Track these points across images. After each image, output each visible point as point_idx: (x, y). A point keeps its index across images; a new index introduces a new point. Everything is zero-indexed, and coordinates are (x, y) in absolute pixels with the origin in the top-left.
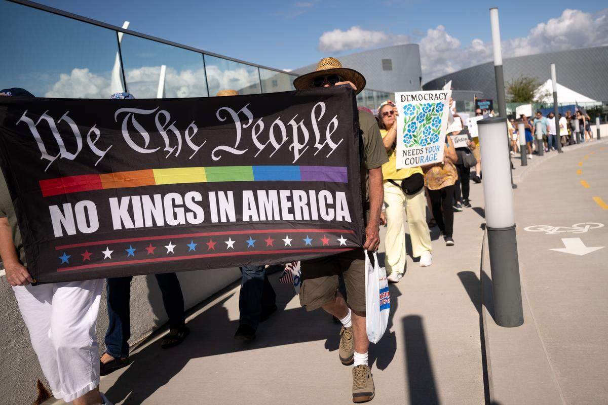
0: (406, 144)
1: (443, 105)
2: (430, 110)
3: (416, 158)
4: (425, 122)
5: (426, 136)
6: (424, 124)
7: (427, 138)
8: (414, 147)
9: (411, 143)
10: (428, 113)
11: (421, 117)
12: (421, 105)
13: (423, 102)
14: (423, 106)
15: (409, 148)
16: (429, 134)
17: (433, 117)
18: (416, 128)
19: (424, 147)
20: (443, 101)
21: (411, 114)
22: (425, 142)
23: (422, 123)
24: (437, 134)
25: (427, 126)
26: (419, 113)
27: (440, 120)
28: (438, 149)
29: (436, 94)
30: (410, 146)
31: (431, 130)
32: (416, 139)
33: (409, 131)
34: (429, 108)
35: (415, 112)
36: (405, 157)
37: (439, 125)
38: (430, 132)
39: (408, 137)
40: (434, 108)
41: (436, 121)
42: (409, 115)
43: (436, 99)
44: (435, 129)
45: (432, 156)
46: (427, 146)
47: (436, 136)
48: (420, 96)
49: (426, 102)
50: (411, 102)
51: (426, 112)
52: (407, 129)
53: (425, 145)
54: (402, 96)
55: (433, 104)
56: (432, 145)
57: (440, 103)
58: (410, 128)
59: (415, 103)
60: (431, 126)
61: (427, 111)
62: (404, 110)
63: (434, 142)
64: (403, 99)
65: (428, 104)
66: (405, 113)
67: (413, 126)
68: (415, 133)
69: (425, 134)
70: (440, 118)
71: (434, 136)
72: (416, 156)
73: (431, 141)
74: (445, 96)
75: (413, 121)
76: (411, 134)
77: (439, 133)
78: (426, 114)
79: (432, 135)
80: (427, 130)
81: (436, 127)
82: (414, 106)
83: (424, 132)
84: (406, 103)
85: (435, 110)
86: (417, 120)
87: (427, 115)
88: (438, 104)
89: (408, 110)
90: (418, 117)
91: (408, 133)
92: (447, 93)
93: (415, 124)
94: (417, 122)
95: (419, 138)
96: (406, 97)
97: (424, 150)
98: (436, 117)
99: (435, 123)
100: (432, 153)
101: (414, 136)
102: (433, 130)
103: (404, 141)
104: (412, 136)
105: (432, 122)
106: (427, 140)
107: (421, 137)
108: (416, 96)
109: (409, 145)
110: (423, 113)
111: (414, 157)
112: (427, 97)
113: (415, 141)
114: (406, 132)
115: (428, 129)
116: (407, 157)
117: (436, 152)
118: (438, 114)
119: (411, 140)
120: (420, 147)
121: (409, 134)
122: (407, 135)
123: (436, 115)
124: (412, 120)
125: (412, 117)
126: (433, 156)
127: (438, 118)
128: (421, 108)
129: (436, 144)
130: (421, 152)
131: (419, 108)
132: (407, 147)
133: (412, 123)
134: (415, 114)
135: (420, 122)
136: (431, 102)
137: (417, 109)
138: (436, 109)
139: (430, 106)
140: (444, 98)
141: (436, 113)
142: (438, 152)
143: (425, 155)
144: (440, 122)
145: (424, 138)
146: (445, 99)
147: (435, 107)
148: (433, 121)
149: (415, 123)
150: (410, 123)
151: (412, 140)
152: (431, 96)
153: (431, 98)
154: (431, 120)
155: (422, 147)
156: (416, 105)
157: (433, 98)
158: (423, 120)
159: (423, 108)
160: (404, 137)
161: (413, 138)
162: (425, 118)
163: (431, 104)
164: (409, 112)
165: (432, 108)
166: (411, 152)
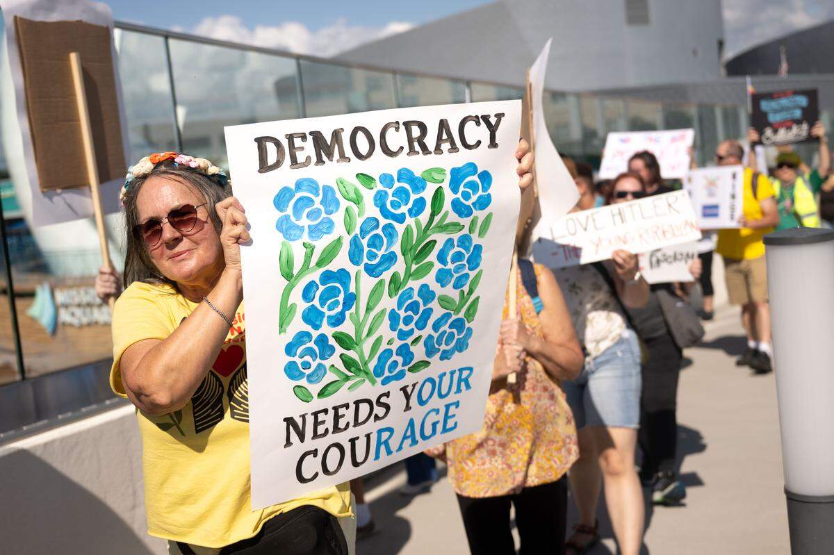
0: (303, 382)
1: (486, 177)
2: (420, 203)
3: (353, 441)
4: (399, 267)
5: (403, 335)
6: (394, 279)
7: (409, 341)
8: (344, 395)
9: (330, 377)
10: (410, 221)
11: (375, 242)
12: (365, 178)
13: (379, 164)
14: (379, 186)
15: (318, 404)
16: (421, 325)
17: (441, 238)
18: (351, 299)
19: (393, 388)
20: (482, 158)
21: (315, 231)
22: (400, 360)
23: (386, 276)
24: (461, 315)
25: (415, 284)
26: (359, 222)
27: (478, 248)
28: (466, 381)
29: (443, 125)
30: (321, 394)
31: (434, 305)
32: (352, 354)
33: (312, 317)
34: (413, 197)
35: (338, 218)
36: (298, 448)
37: (472, 274)
38: (428, 312)
39: (310, 352)
40: (438, 195)
41: (458, 256)
42: (305, 238)
43: (446, 146)
44: (455, 294)
45: (433, 418)
46: (409, 379)
47: (458, 324)
48: (361, 137)
49: (392, 166)
50: (313, 172)
51: (400, 219)
52: (302, 306)
53: (401, 375)
54: (261, 141)
55: (430, 174)
56: (437, 367)
57: (472, 167)
58: (316, 302)
59: (331, 173)
60: (435, 286)
61: (404, 209)
62: (278, 215)
63: (445, 356)
64: (272, 158)
65: (405, 175)
66: (285, 227)
67: (332, 292)
68: (347, 327)
69: (402, 326)
70: (476, 240)
71: (446, 328)
72: (352, 432)
73: (430, 353)
74: (493, 129)
75: (333, 266)
76: (327, 330)
77: (471, 313)
78: (400, 228)
79: (436, 327)
80: (414, 307)
81: (455, 287)
82: (327, 189)
83: (394, 317)
84: (286, 176)
85: (447, 206)
86: (355, 258)
87: (408, 231)
88: (457, 176)
89: (297, 211)
90: (355, 243)
91: (308, 328)
92: (499, 116)
93: (345, 285)
94: (352, 269)
95: (367, 347)
96: (285, 143)
97: (397, 400)
98: (456, 237)
99: (450, 266)
100: (436, 402)
101: (342, 339)
102: (444, 301)
103: (291, 371)
104: (332, 342)
105: (438, 266)
106: (412, 349)
107: (379, 341)
108: (336, 135)
109: (315, 389)
110: (383, 222)
111: (343, 438)
112: (396, 139)
113: (348, 363)
114: (298, 325)
115: (416, 298)
116: (309, 444)
117: (452, 398)
118: (466, 221)
119: (327, 363)
120: (370, 390)
121: (315, 334)
122: (302, 337)
123: (457, 226)
124: (319, 264)
125: (321, 244)
126: (441, 417)
127: (464, 241)
128: (368, 196)
129: (458, 360)
130: (379, 411)
131: (358, 201)
132: (306, 398)
133: (327, 277)
134: (339, 230)
135: (371, 270)
136: (419, 164)
137: (344, 204)
138: (449, 196)
139: (418, 184)
140: (486, 140)
141: (453, 217)
142: (464, 396)
143: (397, 419)
144: (474, 261)
145: (397, 343)
146: (493, 144)
147: (446, 186)
148: (441, 258)
149: (343, 276)
150: (315, 276)
151: (335, 360)
152: (416, 132)
153: (417, 144)
154: (432, 257)
155: (384, 389)
156: (341, 182)
157: (431, 141)
158: (391, 258)
159: (380, 199)
160: (290, 349)
161: (339, 350)
162: (397, 248)
163: (418, 173)
164: (305, 222)
165: (428, 194)
166: (329, 419)
